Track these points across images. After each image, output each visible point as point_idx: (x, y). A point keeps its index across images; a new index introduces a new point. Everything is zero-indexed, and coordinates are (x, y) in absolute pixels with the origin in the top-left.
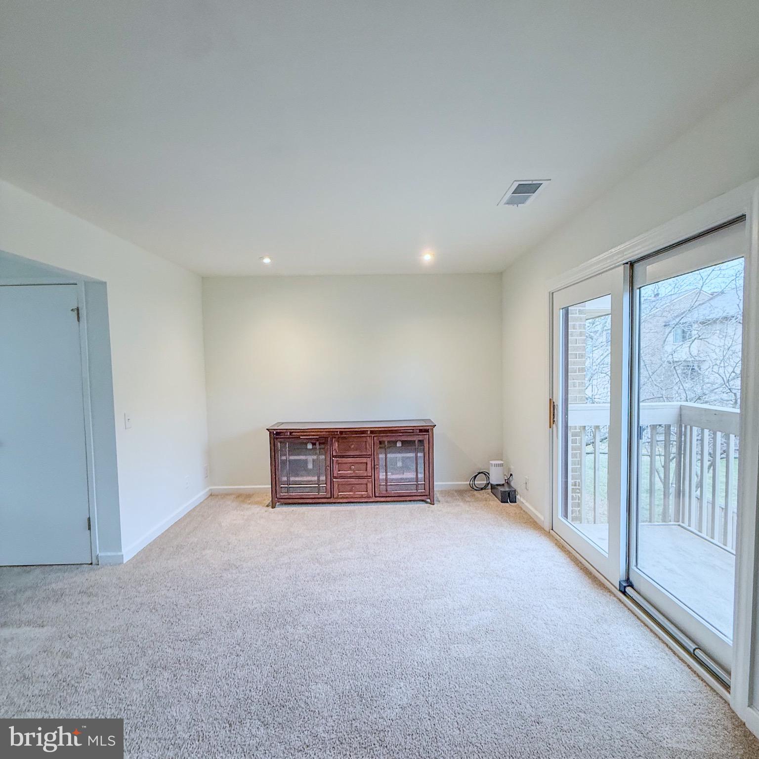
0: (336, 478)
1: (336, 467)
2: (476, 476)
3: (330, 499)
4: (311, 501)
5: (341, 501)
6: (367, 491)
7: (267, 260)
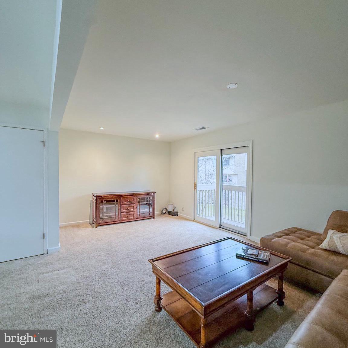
0: (122, 213)
1: (122, 208)
2: (163, 210)
3: (120, 221)
4: (112, 223)
5: (124, 221)
6: (133, 217)
7: (102, 128)
